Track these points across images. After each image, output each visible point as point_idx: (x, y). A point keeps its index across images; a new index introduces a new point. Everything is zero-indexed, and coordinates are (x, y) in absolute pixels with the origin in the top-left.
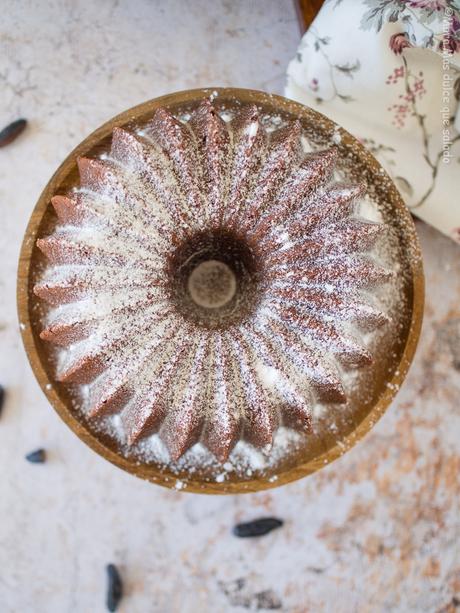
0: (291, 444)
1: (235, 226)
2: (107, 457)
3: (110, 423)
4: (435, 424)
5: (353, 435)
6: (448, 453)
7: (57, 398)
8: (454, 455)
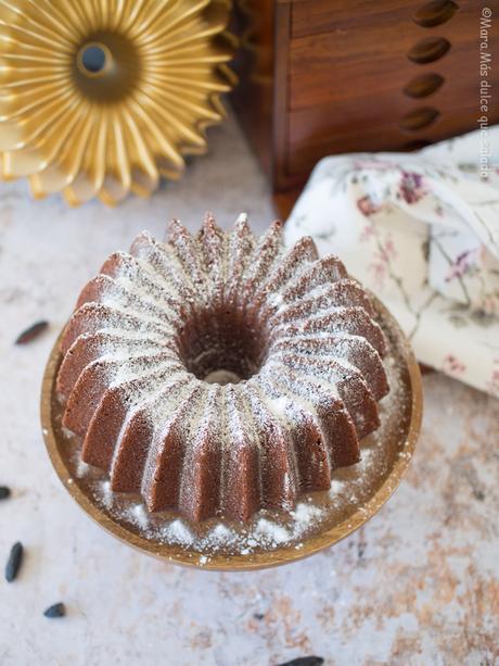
0: (314, 518)
1: (235, 303)
2: (129, 539)
3: (131, 514)
4: (467, 551)
5: (374, 500)
6: (488, 579)
7: (78, 490)
8: (493, 580)
